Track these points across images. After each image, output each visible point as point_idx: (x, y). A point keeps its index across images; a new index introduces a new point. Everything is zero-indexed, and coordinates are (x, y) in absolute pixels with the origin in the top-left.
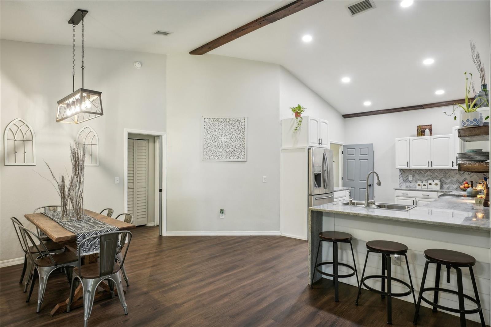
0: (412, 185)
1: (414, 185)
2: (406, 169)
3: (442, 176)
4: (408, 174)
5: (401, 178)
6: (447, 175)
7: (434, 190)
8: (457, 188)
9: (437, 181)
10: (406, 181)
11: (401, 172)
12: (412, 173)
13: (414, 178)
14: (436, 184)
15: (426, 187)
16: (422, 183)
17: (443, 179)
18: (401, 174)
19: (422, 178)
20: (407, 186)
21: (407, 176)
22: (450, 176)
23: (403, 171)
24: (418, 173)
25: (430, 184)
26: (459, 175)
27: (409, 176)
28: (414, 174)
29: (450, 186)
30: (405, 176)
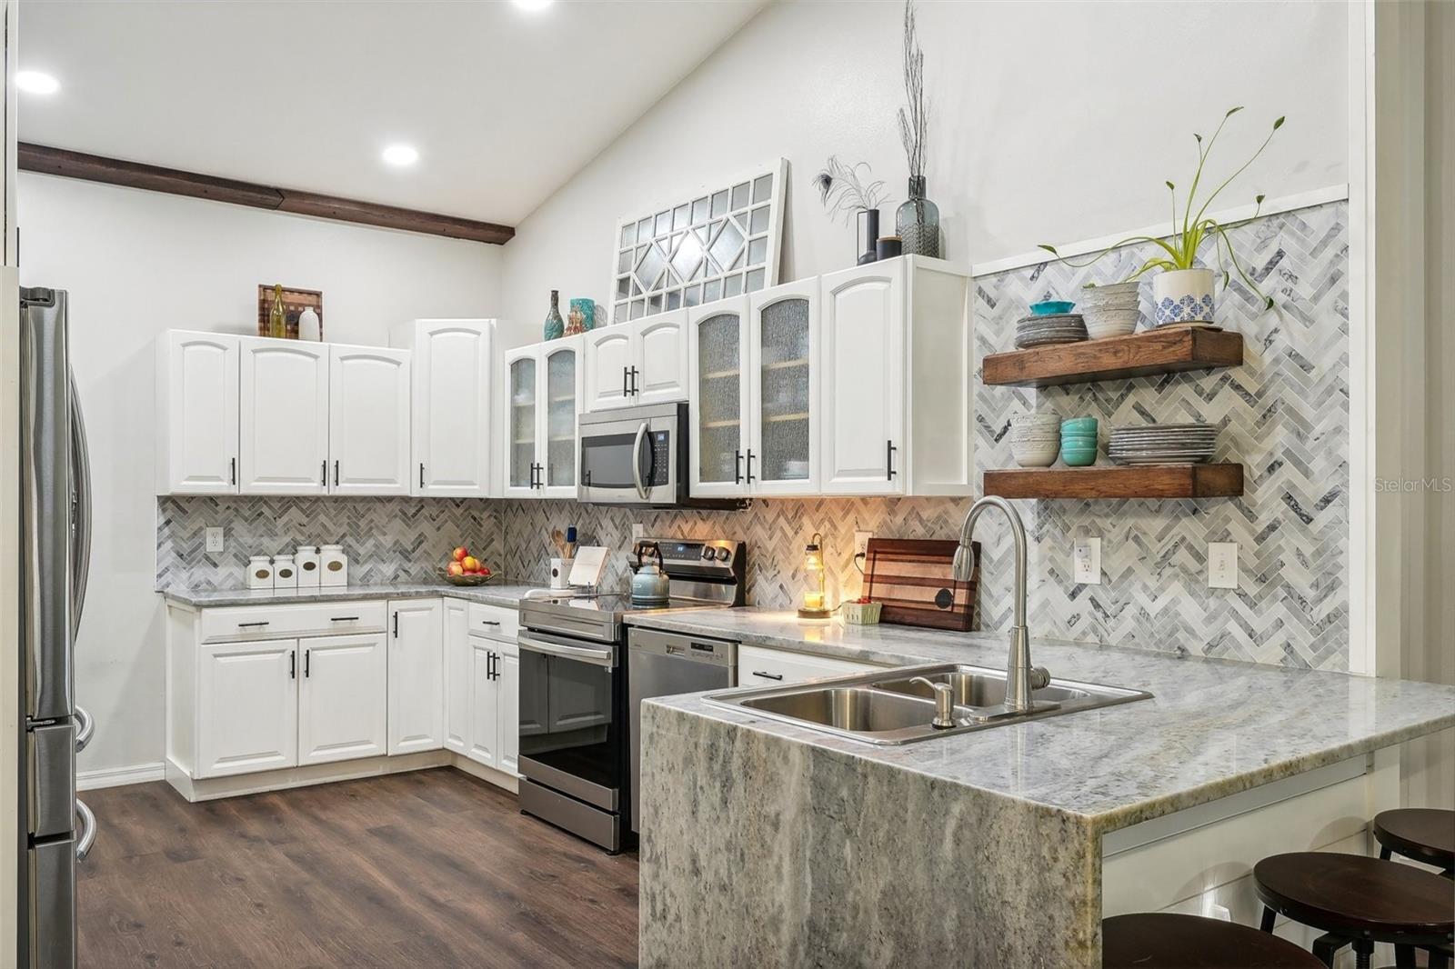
0: (219, 575)
1: (231, 574)
2: (191, 499)
3: (345, 529)
4: (200, 522)
5: (169, 545)
6: (362, 523)
7: (325, 592)
8: (396, 577)
9: (332, 553)
10: (187, 557)
11: (169, 514)
12: (220, 517)
13: (232, 539)
14: (335, 566)
15: (291, 581)
16: (272, 562)
17: (349, 540)
18: (168, 522)
19: (266, 541)
20: (197, 586)
21: (195, 534)
22: (371, 529)
23: (176, 506)
24: (247, 514)
25: (309, 566)
26: (404, 521)
27: (209, 531)
28: (231, 522)
29: (371, 570)
30: (186, 534)
